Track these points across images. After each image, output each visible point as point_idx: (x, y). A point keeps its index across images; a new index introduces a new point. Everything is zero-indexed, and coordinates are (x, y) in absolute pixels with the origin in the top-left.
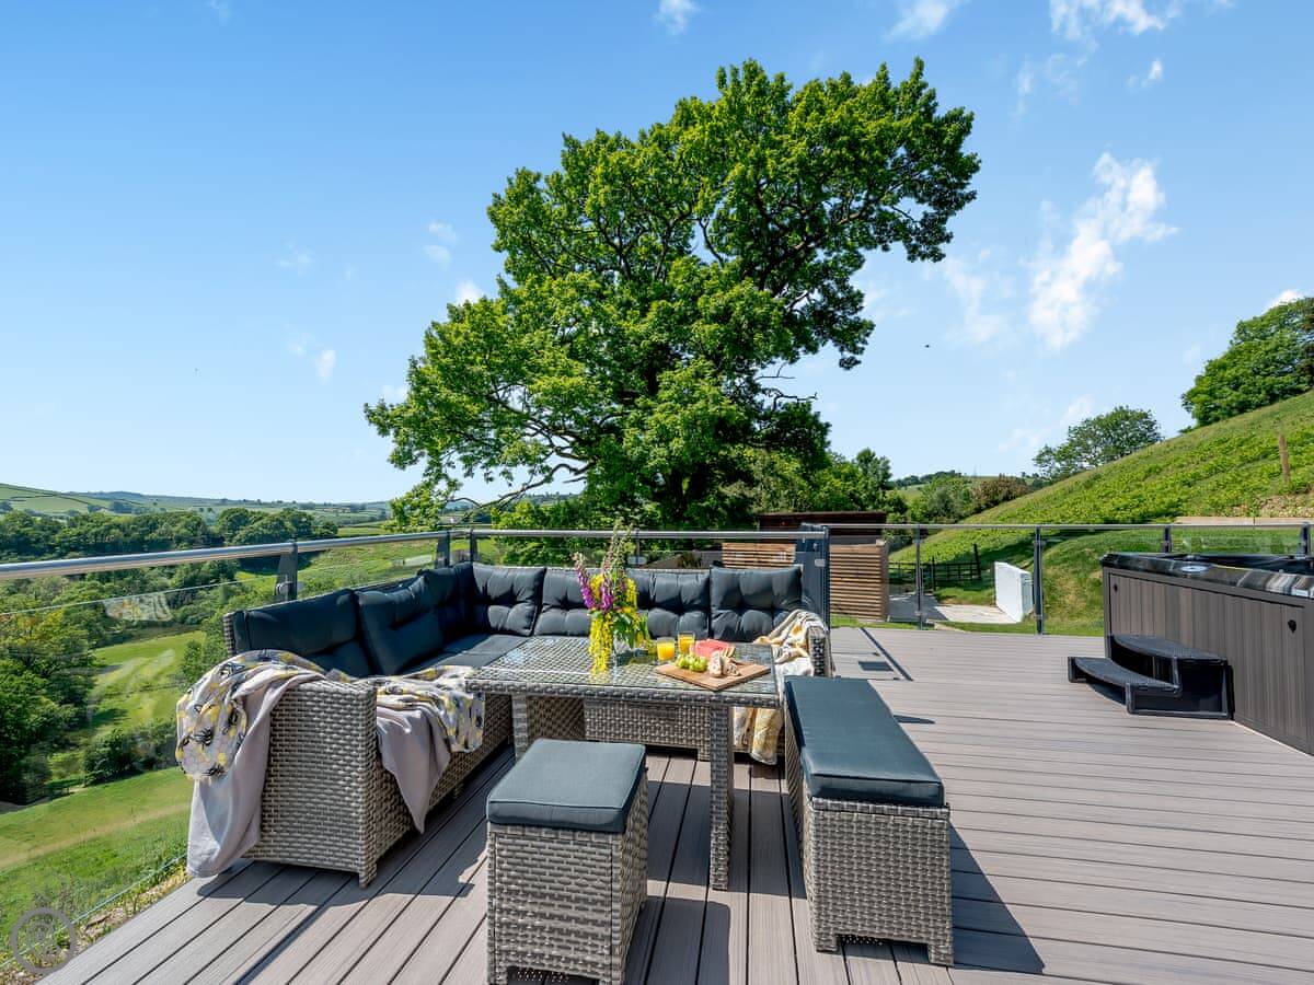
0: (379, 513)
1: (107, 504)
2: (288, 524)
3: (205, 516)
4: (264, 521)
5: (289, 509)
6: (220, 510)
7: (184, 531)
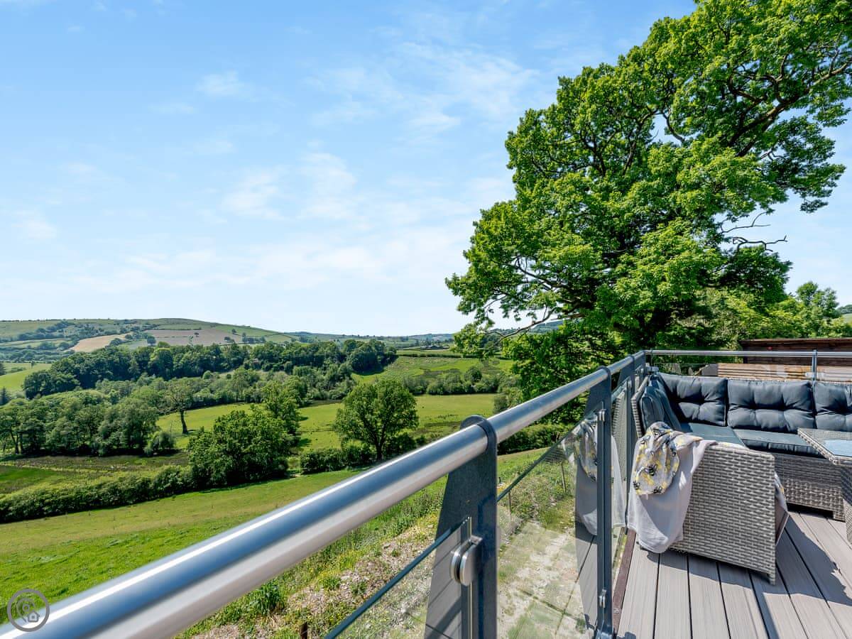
0: (415, 342)
1: (298, 338)
2: (373, 348)
3: (337, 343)
4: (363, 346)
5: (373, 339)
6: (343, 341)
7: (329, 351)
